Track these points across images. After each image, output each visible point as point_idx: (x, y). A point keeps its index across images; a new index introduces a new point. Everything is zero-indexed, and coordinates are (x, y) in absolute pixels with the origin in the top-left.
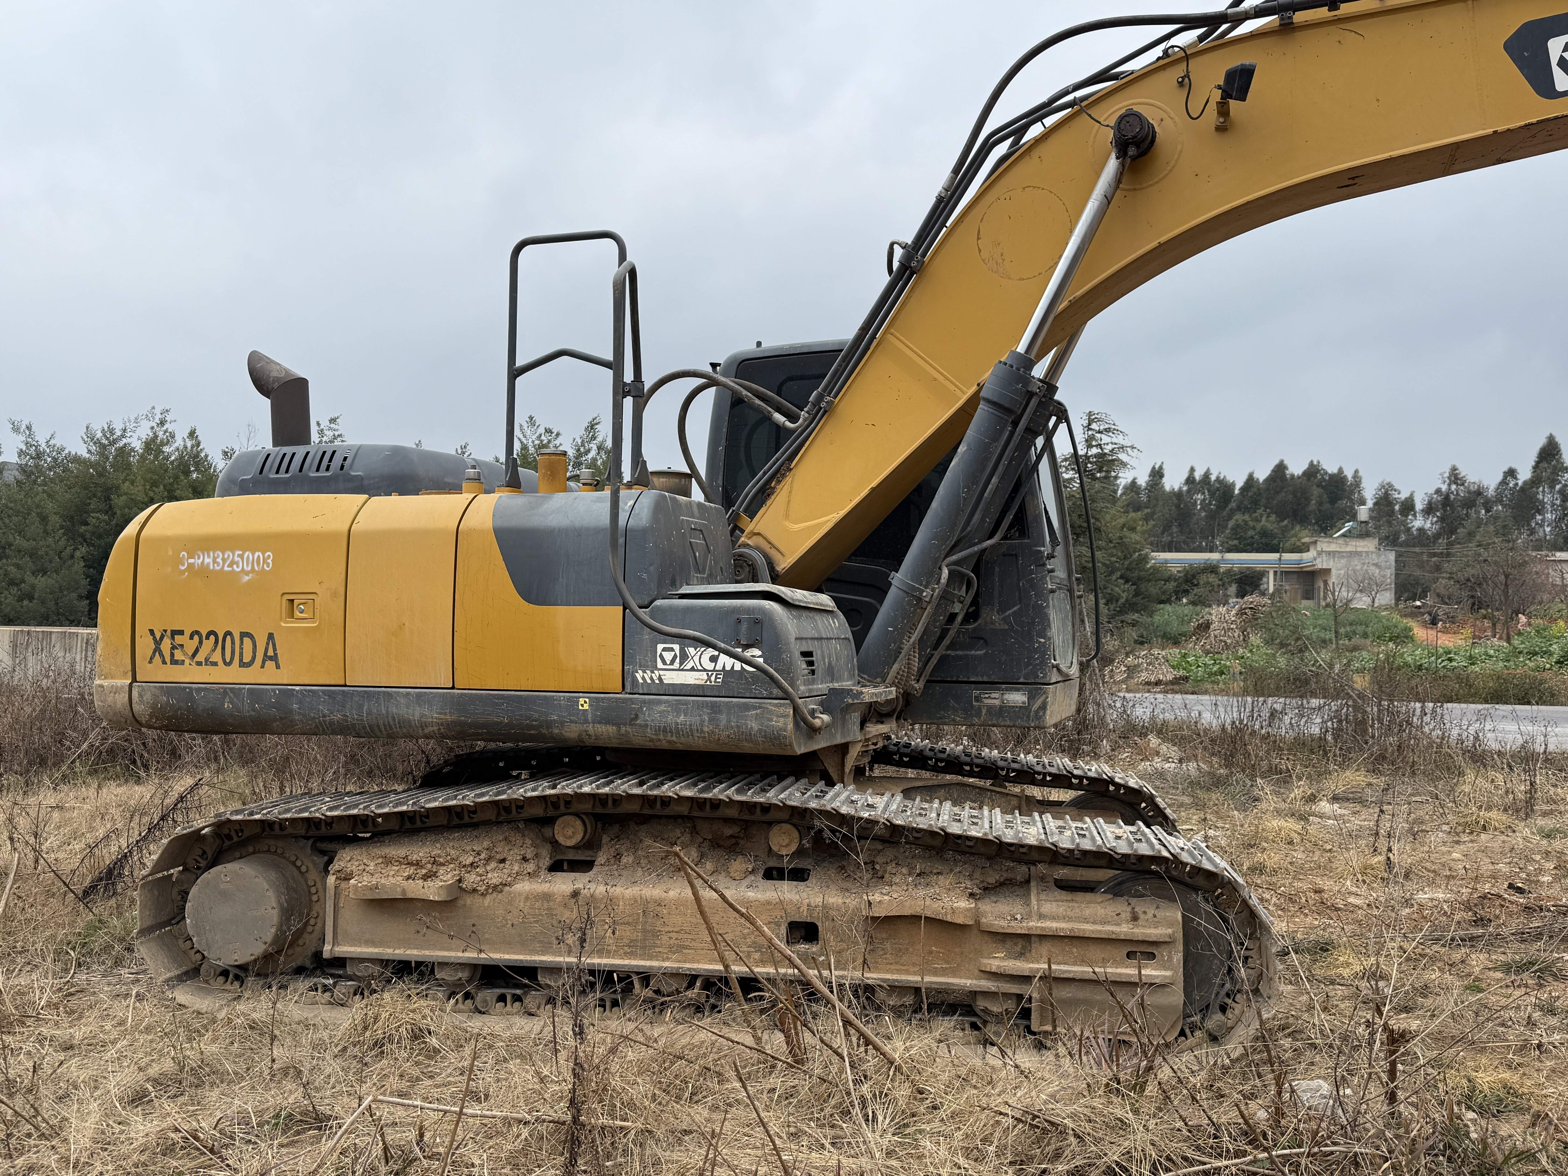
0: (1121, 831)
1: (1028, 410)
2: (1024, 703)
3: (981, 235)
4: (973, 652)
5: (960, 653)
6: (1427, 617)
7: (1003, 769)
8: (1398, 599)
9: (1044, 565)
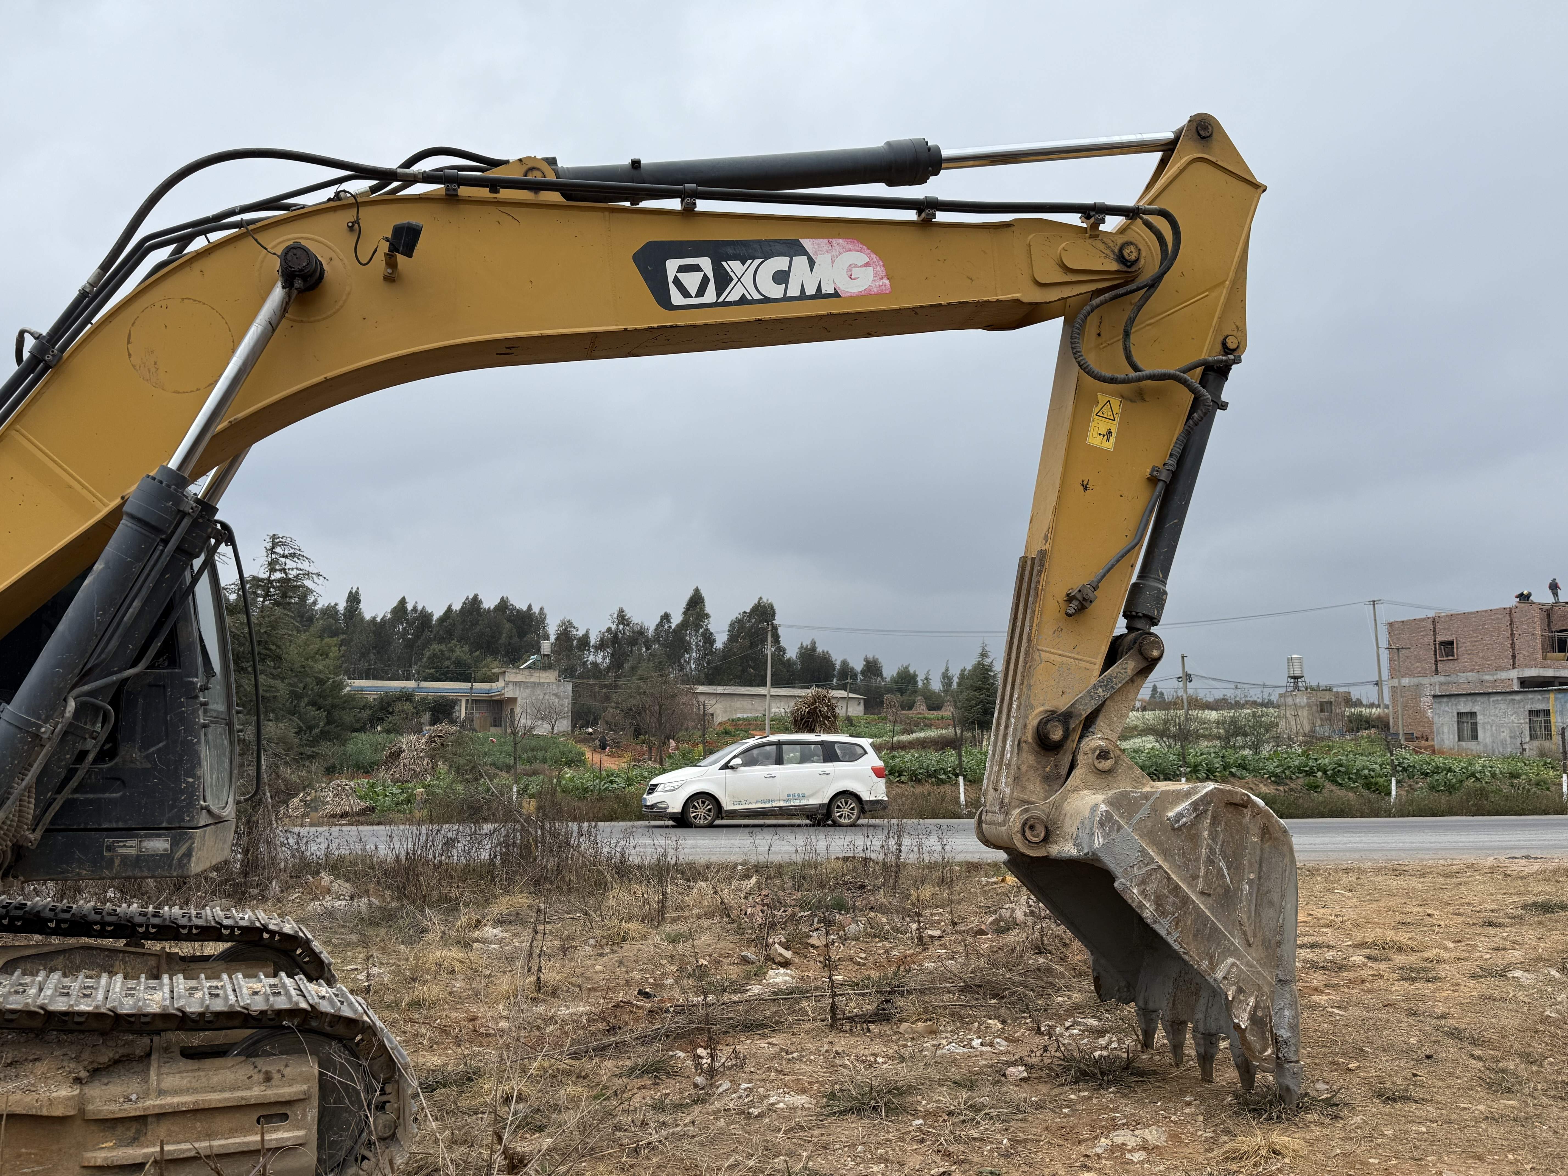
0: (260, 985)
1: (179, 530)
2: (166, 850)
3: (132, 339)
4: (107, 795)
5: (91, 796)
6: (597, 742)
7: (141, 926)
8: (574, 726)
9: (197, 697)
